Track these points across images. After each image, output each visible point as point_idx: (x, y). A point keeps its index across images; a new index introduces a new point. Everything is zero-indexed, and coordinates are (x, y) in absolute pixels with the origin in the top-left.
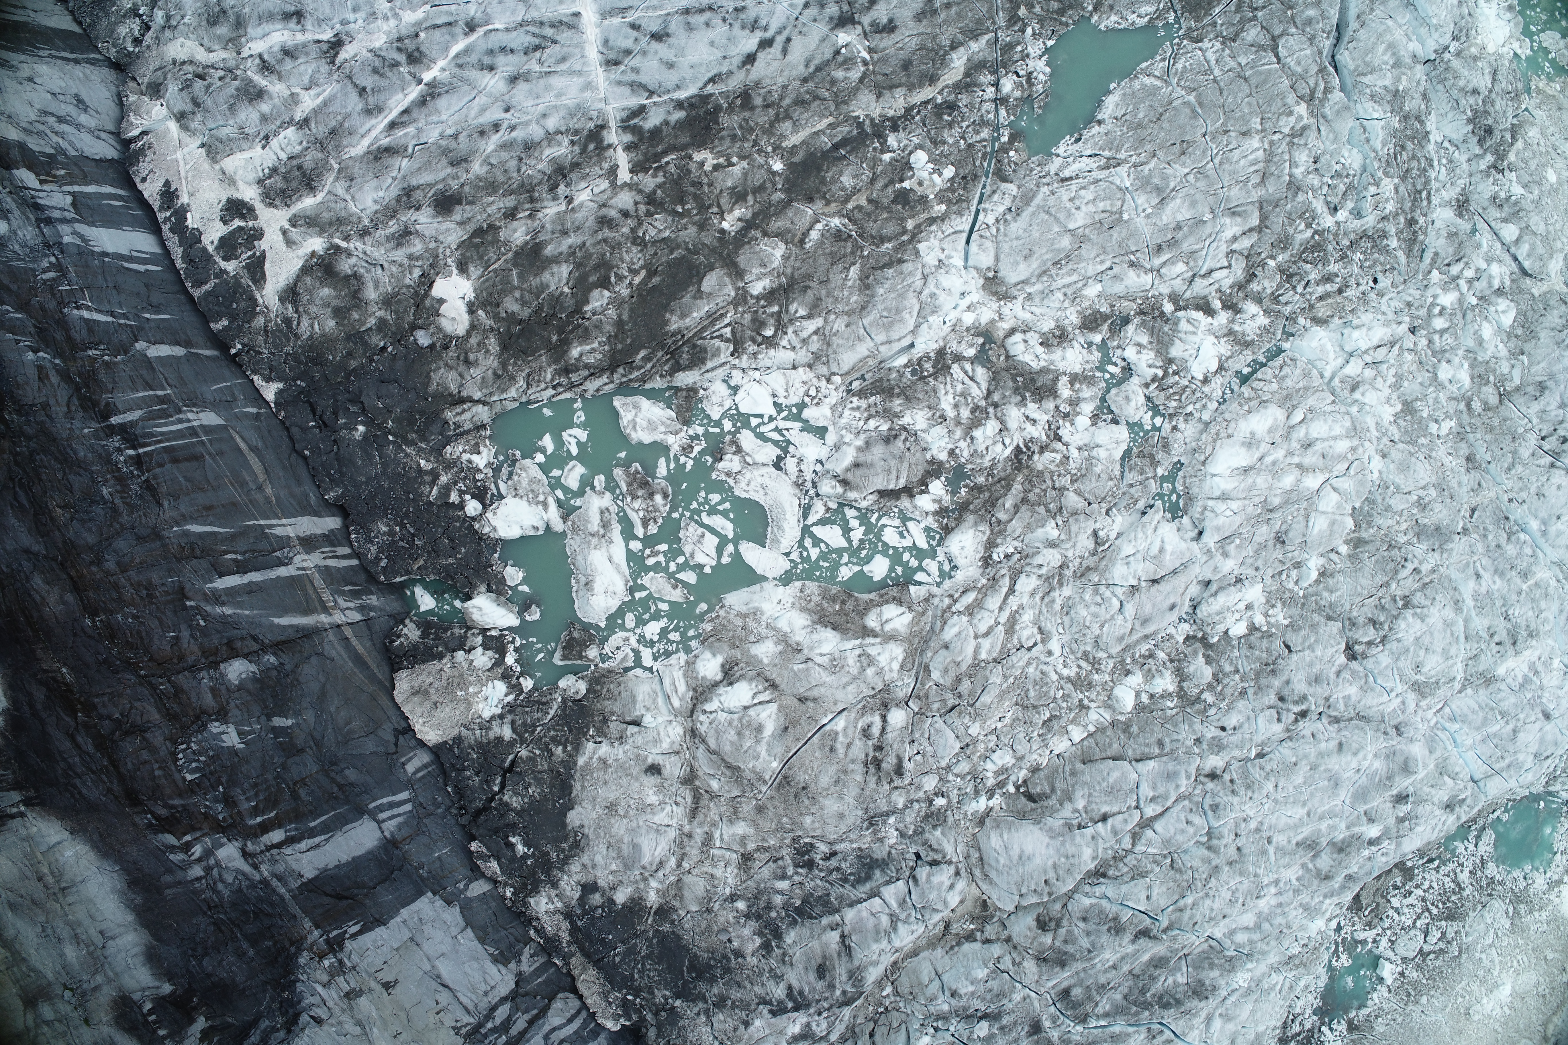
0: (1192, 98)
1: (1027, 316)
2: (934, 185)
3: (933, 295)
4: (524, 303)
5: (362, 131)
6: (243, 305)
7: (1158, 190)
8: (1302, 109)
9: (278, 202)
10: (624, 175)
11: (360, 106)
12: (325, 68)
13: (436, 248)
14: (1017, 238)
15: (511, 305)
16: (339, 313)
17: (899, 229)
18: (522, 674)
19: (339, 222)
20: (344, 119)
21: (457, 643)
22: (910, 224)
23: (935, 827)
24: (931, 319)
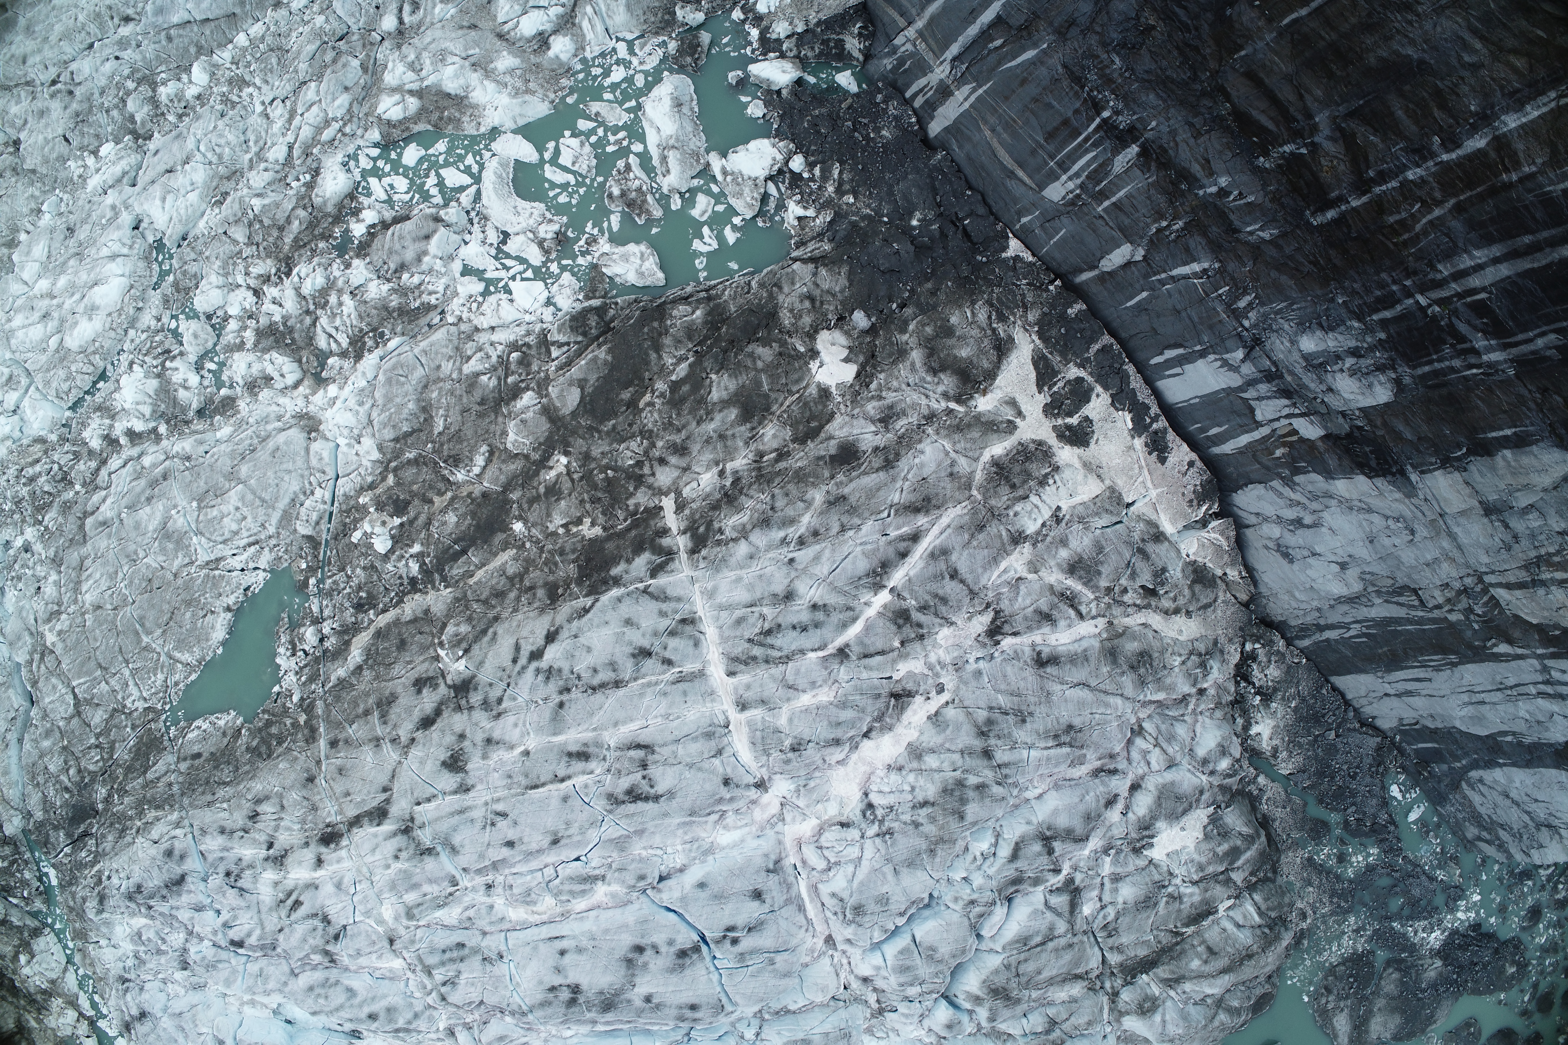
0: (146, 639)
1: (282, 400)
2: (370, 521)
3: (361, 404)
4: (751, 355)
5: (949, 531)
6: (1054, 332)
7: (168, 536)
8: (50, 638)
9: (1032, 447)
10: (668, 504)
11: (954, 557)
12: (1005, 605)
13: (853, 409)
14: (290, 472)
15: (765, 353)
16: (948, 331)
17: (401, 473)
18: (744, 22)
19: (960, 428)
20: (969, 542)
21: (805, 40)
22: (391, 480)
24: (364, 383)
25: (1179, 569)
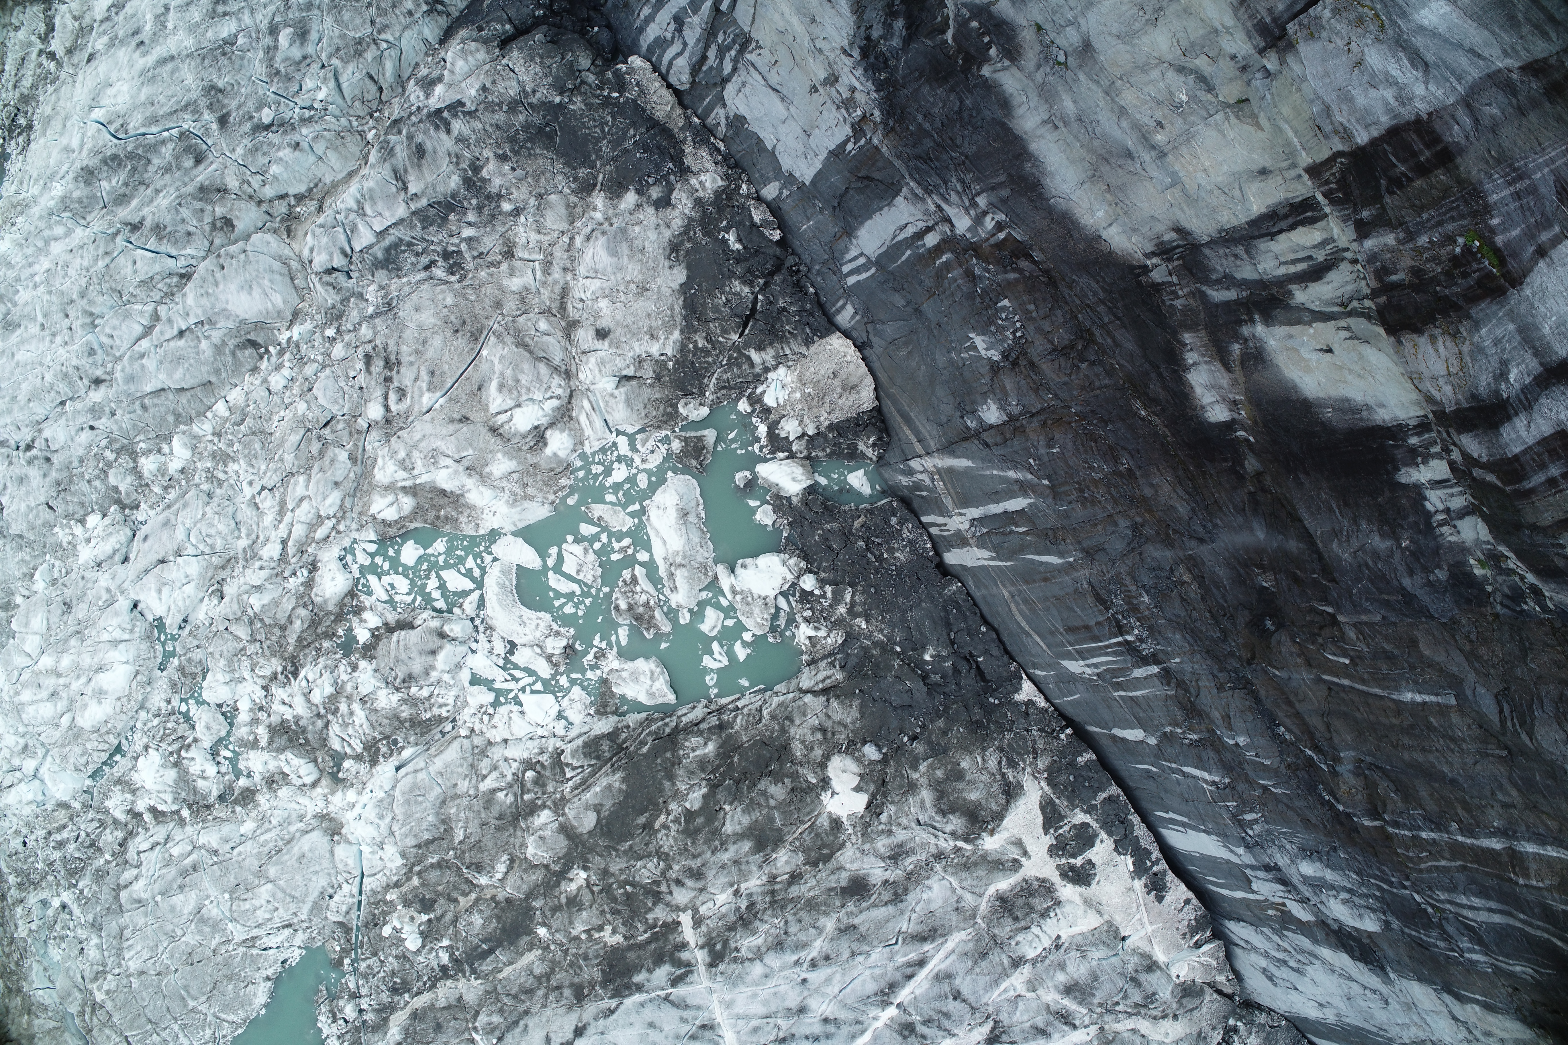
0: (191, 1003)
1: (302, 800)
2: (399, 917)
3: (381, 817)
4: (764, 793)
5: (953, 957)
6: (1062, 779)
7: (204, 921)
8: (99, 997)
9: (1036, 884)
10: (686, 919)
11: (957, 981)
12: (1003, 1017)
13: (863, 843)
14: (317, 872)
15: (777, 791)
16: (957, 776)
17: (425, 875)
18: (751, 415)
19: (966, 866)
20: (972, 968)
21: (818, 442)
22: (416, 881)
23: (333, 307)
24: (382, 795)
25: (1168, 992)
